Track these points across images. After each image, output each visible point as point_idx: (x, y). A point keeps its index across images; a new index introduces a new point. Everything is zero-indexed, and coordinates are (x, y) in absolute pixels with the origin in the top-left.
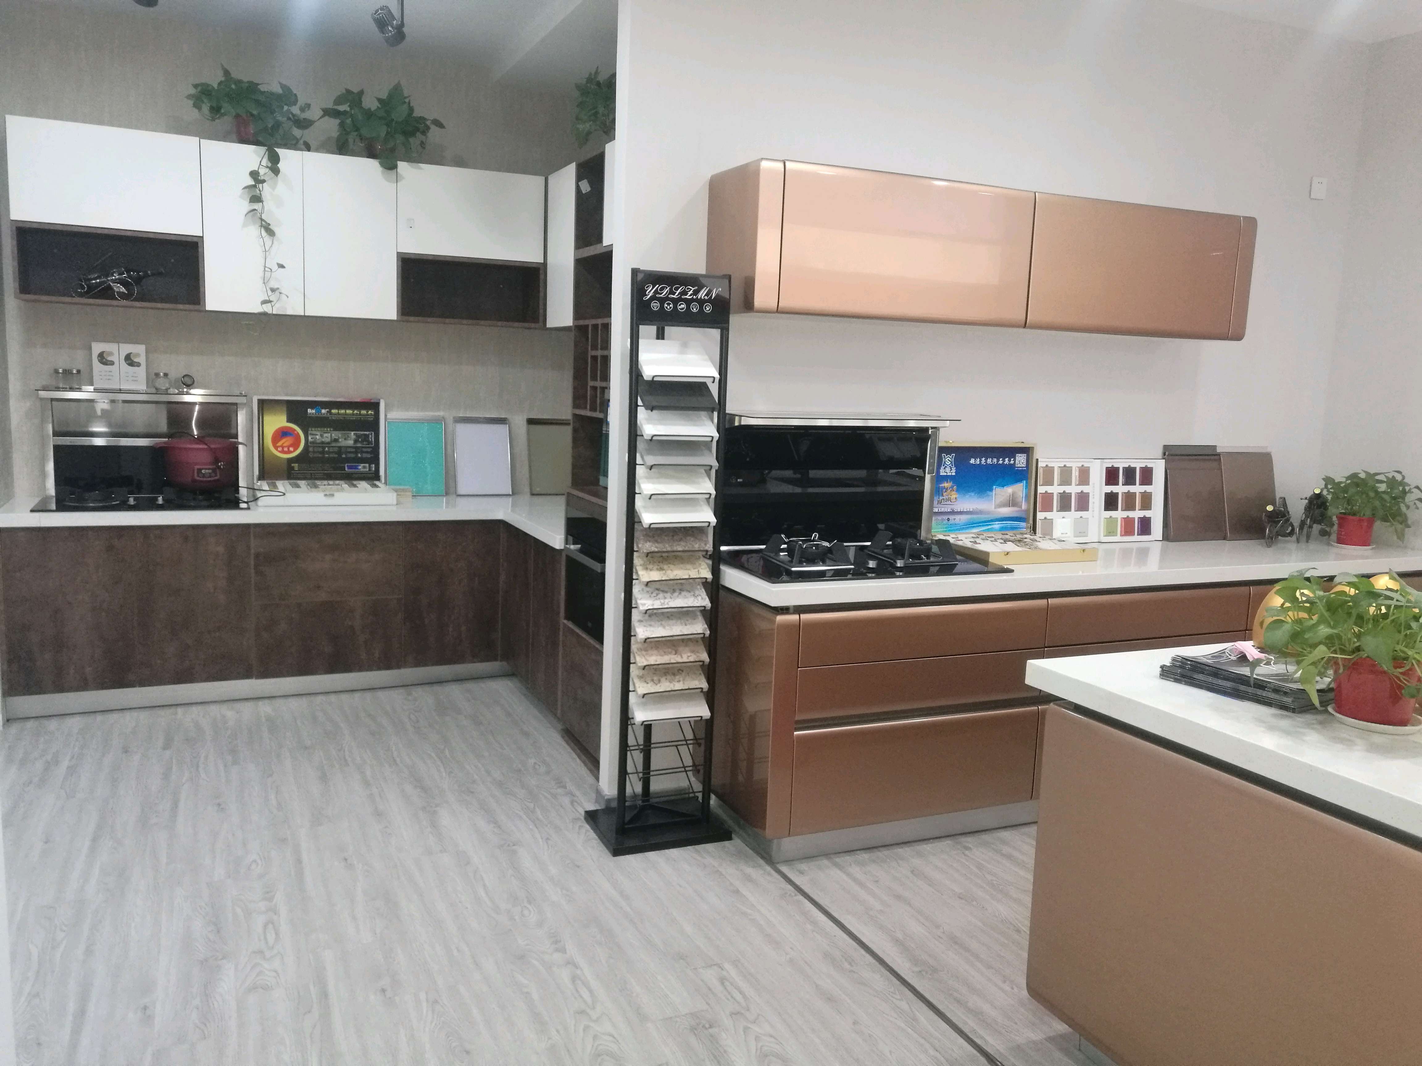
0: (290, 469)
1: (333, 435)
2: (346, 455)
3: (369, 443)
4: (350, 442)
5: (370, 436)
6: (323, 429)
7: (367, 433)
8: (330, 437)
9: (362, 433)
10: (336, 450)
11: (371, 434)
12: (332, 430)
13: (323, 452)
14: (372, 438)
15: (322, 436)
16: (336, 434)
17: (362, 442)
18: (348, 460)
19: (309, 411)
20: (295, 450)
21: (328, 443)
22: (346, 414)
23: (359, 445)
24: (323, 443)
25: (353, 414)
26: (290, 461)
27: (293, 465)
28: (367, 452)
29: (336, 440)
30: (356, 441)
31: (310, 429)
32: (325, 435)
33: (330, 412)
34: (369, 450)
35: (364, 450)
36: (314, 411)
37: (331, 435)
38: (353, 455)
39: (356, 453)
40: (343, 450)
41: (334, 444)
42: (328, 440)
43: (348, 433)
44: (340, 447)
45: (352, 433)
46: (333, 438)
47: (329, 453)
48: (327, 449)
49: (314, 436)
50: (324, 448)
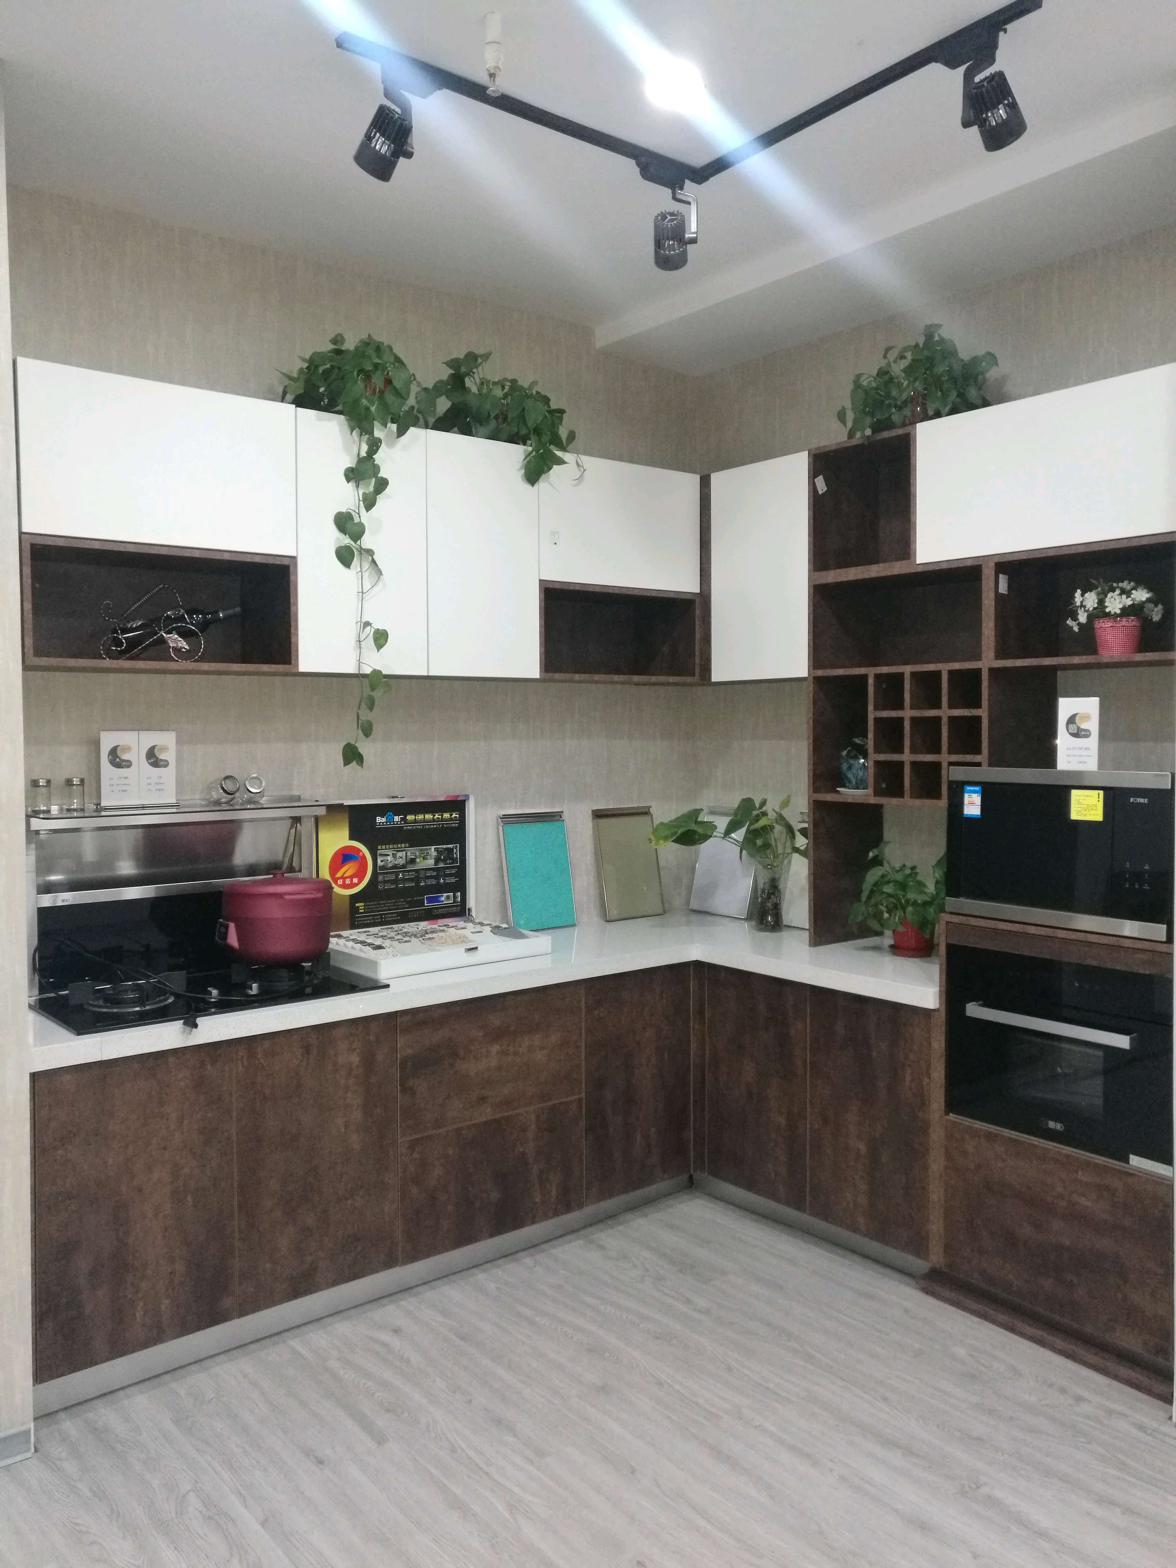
0: (354, 910)
1: (409, 854)
2: (425, 882)
3: (454, 860)
4: (430, 863)
5: (455, 850)
6: (395, 846)
7: (451, 846)
8: (404, 858)
9: (444, 846)
10: (412, 875)
11: (456, 848)
12: (407, 845)
13: (396, 881)
14: (457, 854)
15: (394, 856)
16: (411, 852)
17: (444, 861)
18: (429, 889)
19: (379, 819)
20: (360, 882)
21: (404, 866)
22: (424, 821)
23: (441, 865)
24: (395, 867)
25: (434, 820)
26: (354, 898)
27: (357, 905)
28: (451, 875)
29: (413, 861)
30: (437, 860)
31: (379, 847)
32: (399, 854)
33: (404, 820)
34: (453, 871)
35: (448, 872)
36: (384, 820)
37: (406, 853)
38: (434, 882)
39: (437, 878)
40: (422, 875)
41: (410, 867)
42: (402, 862)
43: (426, 849)
44: (417, 871)
45: (433, 848)
46: (409, 858)
47: (404, 880)
48: (401, 876)
49: (384, 858)
50: (397, 874)
